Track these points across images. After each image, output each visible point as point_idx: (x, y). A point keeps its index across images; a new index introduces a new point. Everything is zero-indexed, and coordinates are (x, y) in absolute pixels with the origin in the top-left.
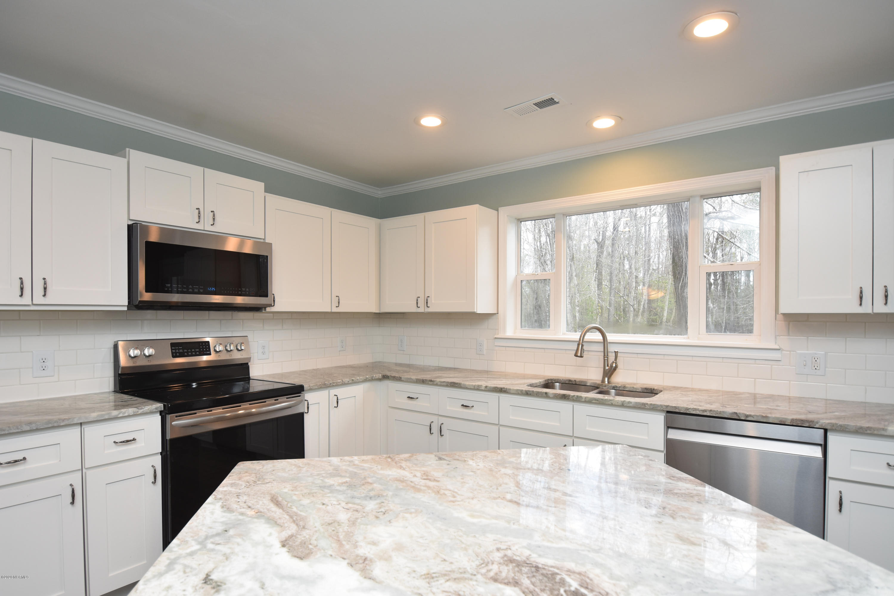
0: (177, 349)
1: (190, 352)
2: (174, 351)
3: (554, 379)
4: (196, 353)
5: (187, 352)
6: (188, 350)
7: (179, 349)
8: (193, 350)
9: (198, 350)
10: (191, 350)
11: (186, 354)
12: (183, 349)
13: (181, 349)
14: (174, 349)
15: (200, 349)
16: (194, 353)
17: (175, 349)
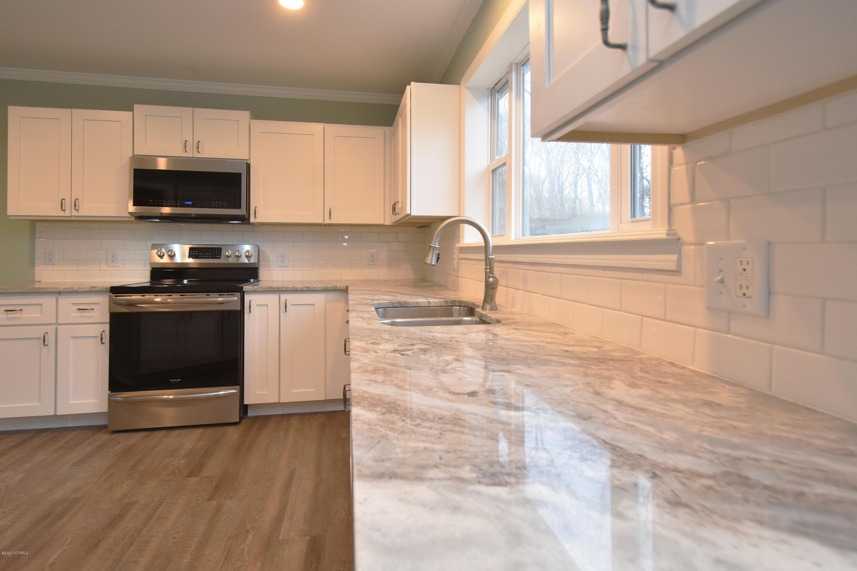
0: (194, 252)
1: (204, 255)
2: (191, 254)
3: (463, 301)
4: (208, 256)
5: (202, 255)
6: (202, 253)
7: (195, 253)
8: (207, 254)
9: (211, 254)
10: (205, 254)
11: (200, 256)
12: (199, 253)
13: (197, 252)
14: (191, 252)
15: (213, 253)
16: (207, 256)
17: (193, 252)
